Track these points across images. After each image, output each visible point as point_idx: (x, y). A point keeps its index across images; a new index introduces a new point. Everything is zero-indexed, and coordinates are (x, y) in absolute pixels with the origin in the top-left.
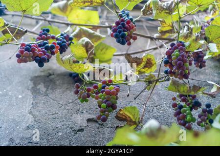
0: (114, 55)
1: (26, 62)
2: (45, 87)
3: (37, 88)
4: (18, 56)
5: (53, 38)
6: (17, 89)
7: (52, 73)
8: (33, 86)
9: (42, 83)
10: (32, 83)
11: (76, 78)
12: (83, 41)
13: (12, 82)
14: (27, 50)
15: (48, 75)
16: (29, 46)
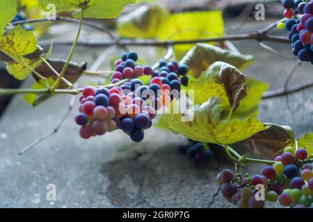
0: (264, 98)
1: (101, 132)
2: (135, 182)
3: (119, 189)
4: (80, 120)
5: (148, 71)
6: (78, 197)
7: (142, 151)
8: (109, 184)
9: (126, 176)
10: (106, 179)
11: (197, 156)
12: (217, 68)
13: (65, 181)
14: (100, 102)
15: (135, 156)
16: (103, 92)
